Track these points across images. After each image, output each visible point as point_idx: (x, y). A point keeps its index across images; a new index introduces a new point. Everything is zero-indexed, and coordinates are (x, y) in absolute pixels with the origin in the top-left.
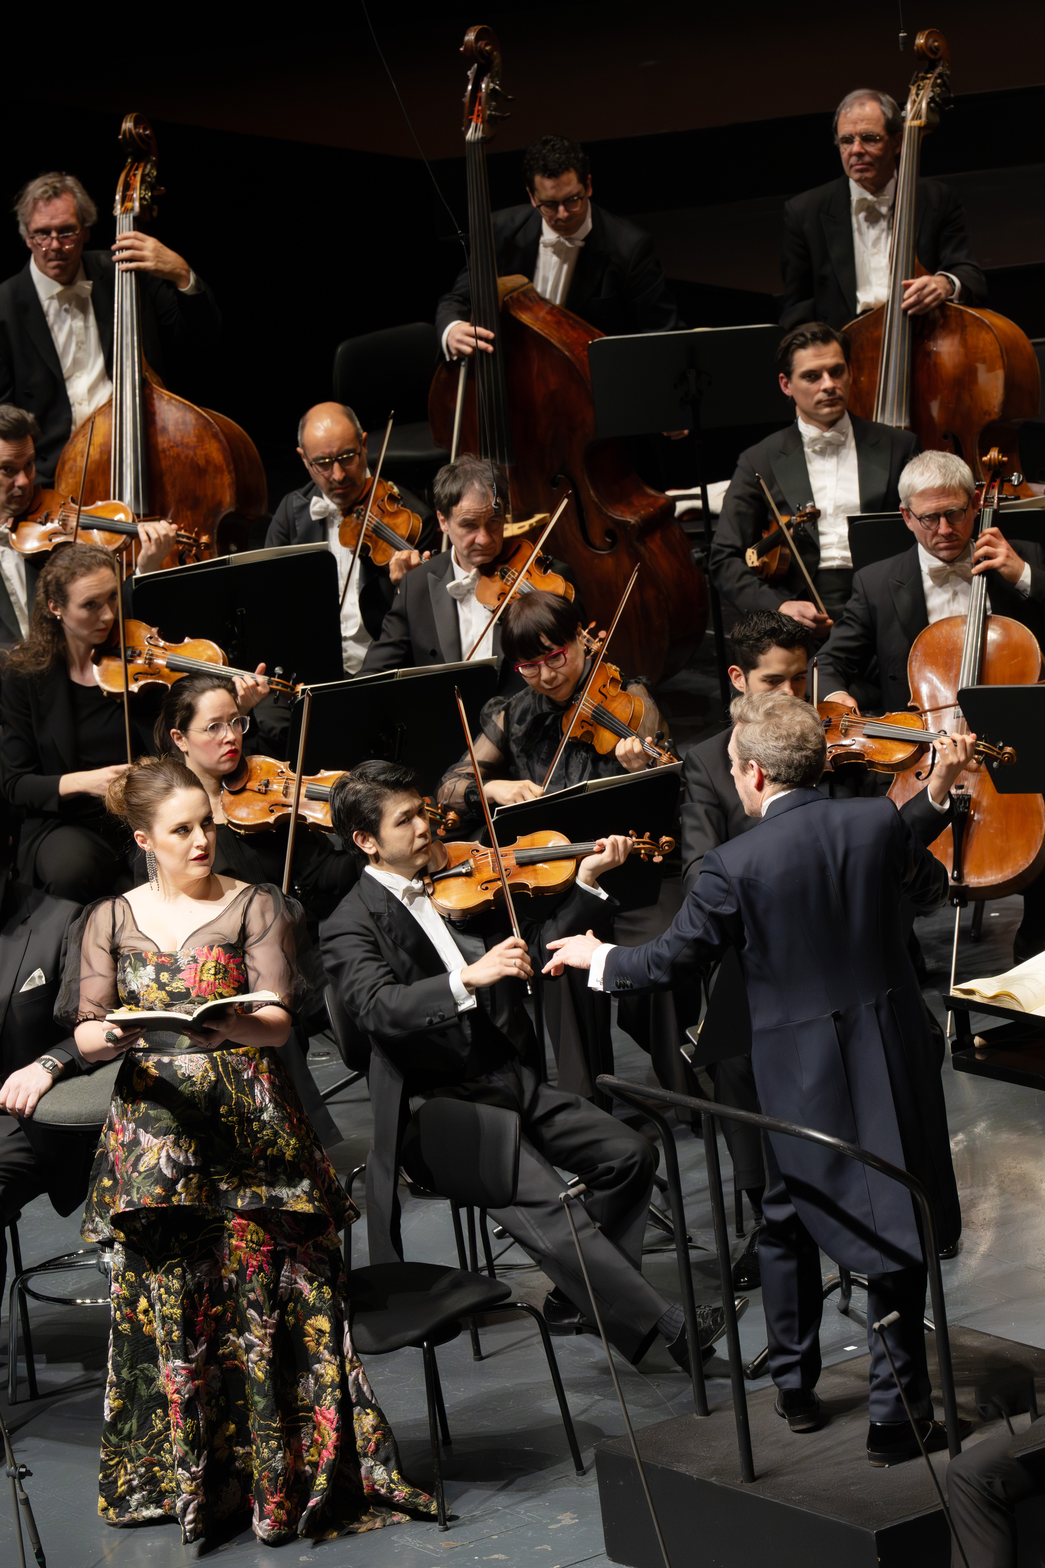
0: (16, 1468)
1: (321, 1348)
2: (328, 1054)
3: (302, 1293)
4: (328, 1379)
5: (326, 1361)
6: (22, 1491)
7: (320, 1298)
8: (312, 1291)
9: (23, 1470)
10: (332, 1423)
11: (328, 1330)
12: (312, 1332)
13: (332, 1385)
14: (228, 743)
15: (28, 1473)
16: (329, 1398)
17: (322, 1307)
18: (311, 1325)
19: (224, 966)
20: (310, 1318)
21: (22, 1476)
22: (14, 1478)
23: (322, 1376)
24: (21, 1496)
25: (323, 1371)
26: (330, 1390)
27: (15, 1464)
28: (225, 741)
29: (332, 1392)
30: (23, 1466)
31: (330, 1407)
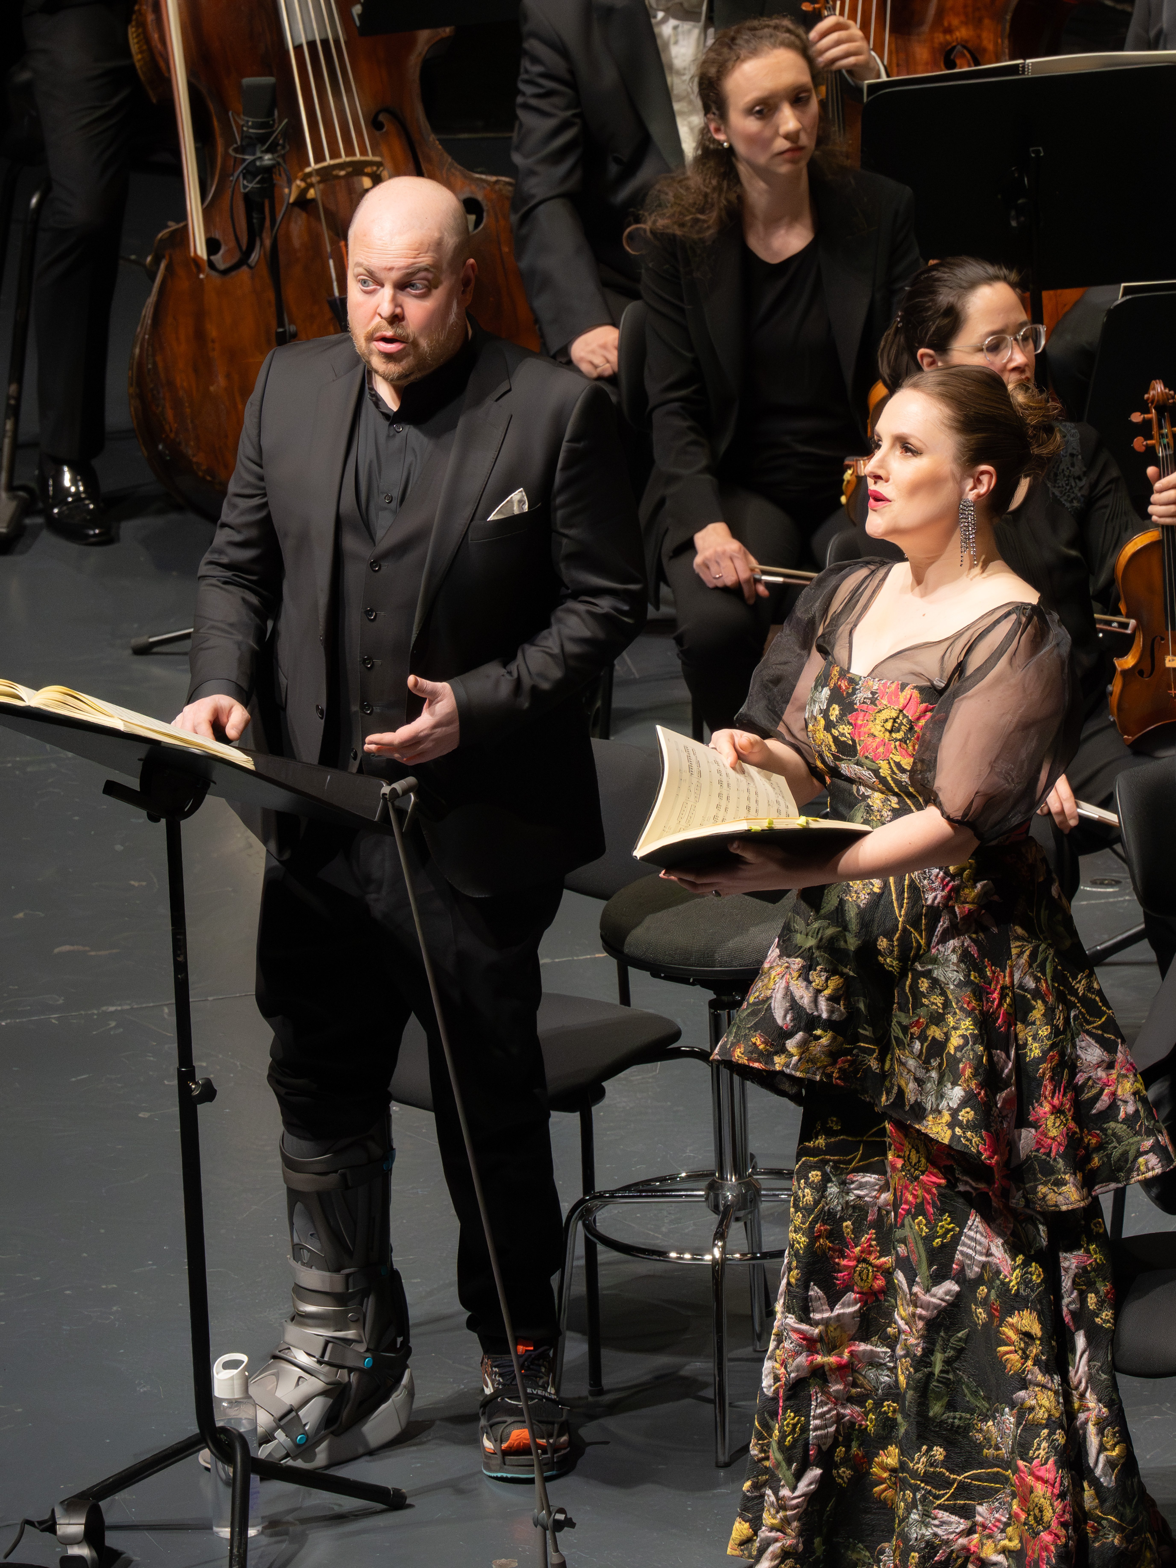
0: (550, 1513)
1: (1030, 1363)
2: (1117, 883)
3: (998, 1272)
4: (1041, 1415)
5: (1038, 1385)
6: (557, 1550)
7: (1025, 1281)
8: (1014, 1269)
9: (560, 1517)
10: (1053, 1486)
11: (1039, 1334)
12: (1014, 1337)
13: (1051, 1424)
14: (1015, 369)
15: (569, 1523)
16: (1044, 1444)
17: (1029, 1296)
18: (1012, 1326)
19: (910, 722)
20: (1011, 1314)
21: (558, 1526)
22: (545, 1529)
23: (1032, 1409)
24: (553, 1559)
25: (1033, 1402)
26: (1046, 1431)
27: (549, 1506)
28: (1012, 365)
29: (1049, 1435)
30: (561, 1511)
31: (1047, 1459)
